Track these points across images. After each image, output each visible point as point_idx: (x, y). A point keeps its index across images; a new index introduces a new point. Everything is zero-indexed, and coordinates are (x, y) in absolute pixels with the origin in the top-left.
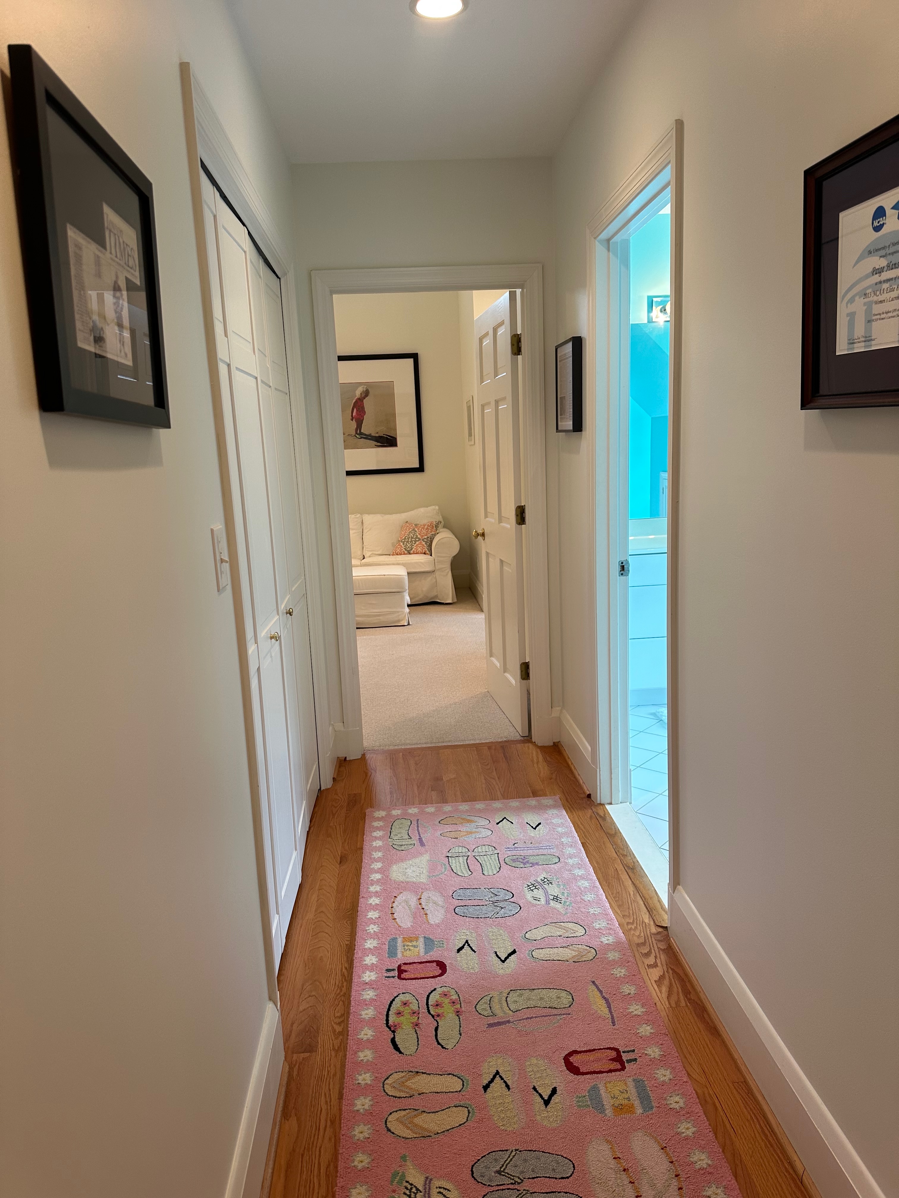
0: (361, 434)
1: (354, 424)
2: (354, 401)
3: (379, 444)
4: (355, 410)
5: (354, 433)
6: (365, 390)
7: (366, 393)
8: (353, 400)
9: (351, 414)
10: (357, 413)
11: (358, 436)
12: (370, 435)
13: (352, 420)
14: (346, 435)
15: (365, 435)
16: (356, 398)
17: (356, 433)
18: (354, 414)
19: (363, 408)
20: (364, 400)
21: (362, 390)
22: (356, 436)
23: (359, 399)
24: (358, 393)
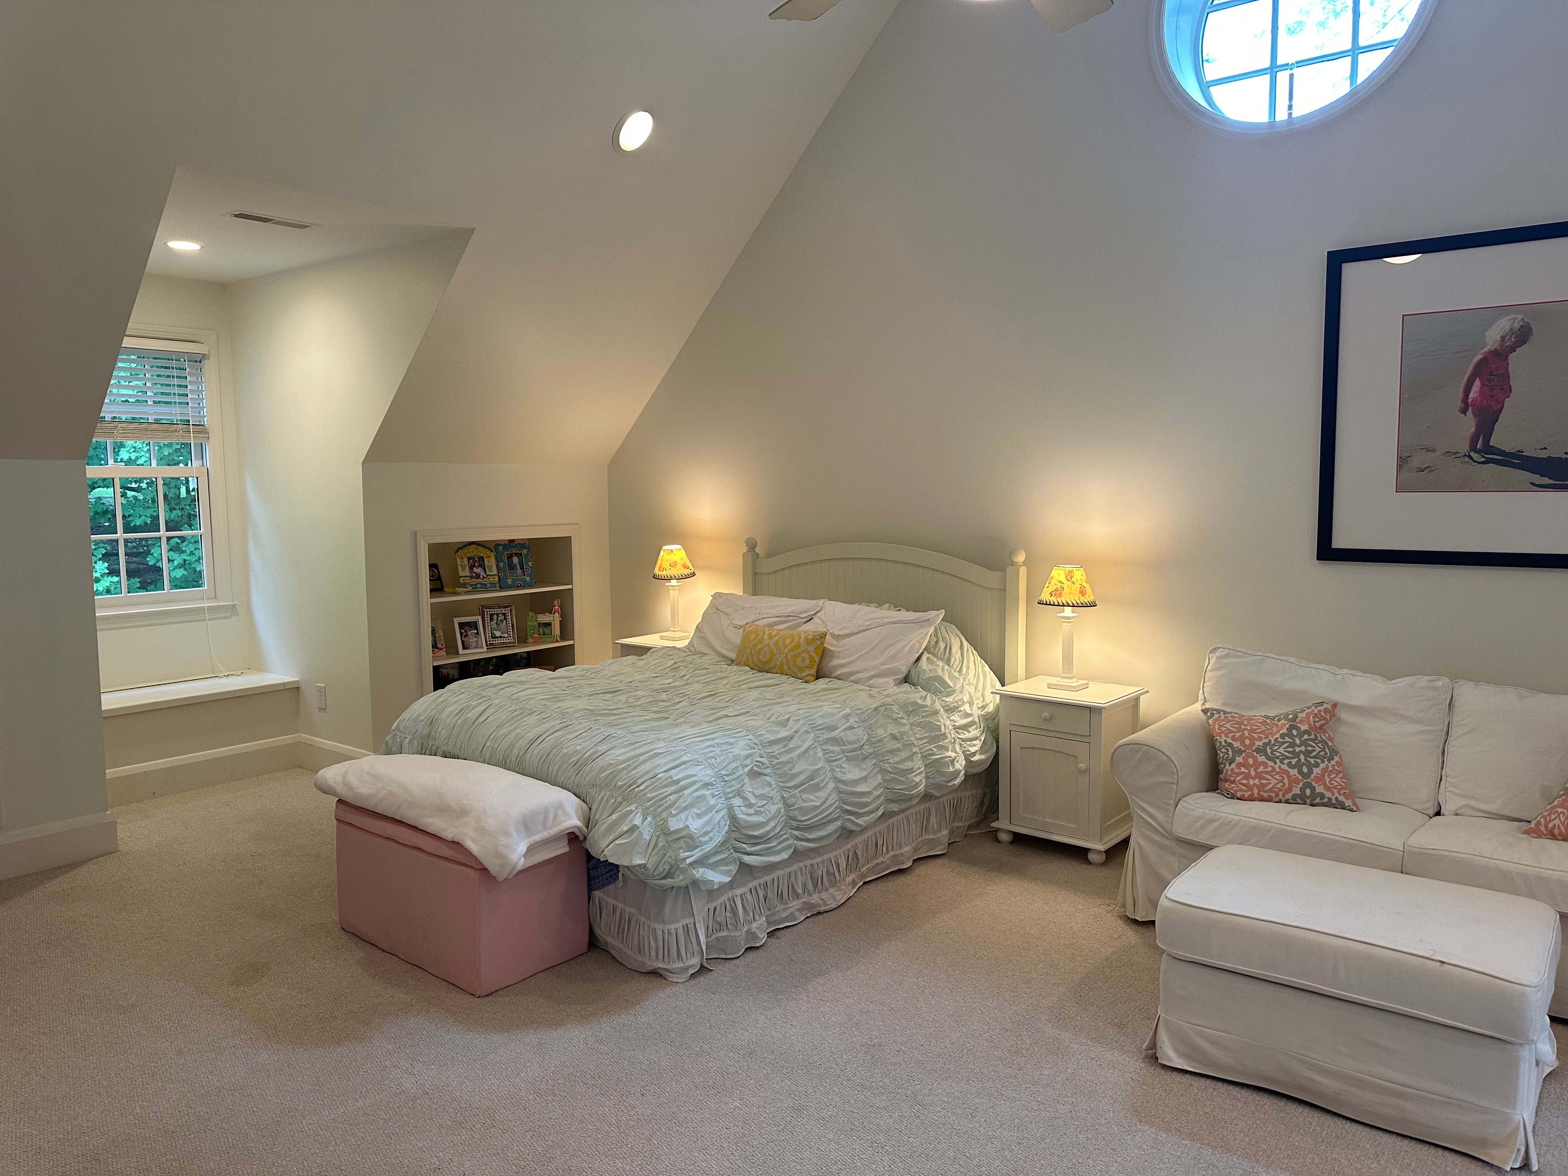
0: (1488, 449)
1: (1469, 424)
2: (1479, 357)
3: (1546, 481)
4: (1477, 384)
5: (1464, 446)
6: (1517, 325)
7: (1522, 336)
8: (1474, 356)
9: (1461, 396)
10: (1481, 391)
11: (1475, 456)
12: (1518, 455)
13: (1464, 411)
14: (1438, 453)
15: (1503, 453)
16: (1486, 349)
17: (1473, 448)
18: (1471, 396)
19: (1505, 377)
20: (1511, 356)
21: (1507, 328)
22: (1471, 458)
23: (1494, 353)
24: (1493, 338)
